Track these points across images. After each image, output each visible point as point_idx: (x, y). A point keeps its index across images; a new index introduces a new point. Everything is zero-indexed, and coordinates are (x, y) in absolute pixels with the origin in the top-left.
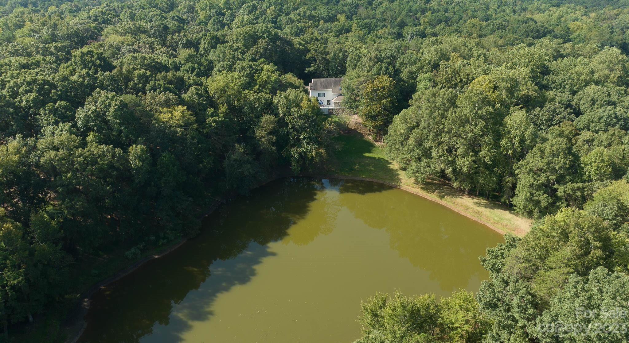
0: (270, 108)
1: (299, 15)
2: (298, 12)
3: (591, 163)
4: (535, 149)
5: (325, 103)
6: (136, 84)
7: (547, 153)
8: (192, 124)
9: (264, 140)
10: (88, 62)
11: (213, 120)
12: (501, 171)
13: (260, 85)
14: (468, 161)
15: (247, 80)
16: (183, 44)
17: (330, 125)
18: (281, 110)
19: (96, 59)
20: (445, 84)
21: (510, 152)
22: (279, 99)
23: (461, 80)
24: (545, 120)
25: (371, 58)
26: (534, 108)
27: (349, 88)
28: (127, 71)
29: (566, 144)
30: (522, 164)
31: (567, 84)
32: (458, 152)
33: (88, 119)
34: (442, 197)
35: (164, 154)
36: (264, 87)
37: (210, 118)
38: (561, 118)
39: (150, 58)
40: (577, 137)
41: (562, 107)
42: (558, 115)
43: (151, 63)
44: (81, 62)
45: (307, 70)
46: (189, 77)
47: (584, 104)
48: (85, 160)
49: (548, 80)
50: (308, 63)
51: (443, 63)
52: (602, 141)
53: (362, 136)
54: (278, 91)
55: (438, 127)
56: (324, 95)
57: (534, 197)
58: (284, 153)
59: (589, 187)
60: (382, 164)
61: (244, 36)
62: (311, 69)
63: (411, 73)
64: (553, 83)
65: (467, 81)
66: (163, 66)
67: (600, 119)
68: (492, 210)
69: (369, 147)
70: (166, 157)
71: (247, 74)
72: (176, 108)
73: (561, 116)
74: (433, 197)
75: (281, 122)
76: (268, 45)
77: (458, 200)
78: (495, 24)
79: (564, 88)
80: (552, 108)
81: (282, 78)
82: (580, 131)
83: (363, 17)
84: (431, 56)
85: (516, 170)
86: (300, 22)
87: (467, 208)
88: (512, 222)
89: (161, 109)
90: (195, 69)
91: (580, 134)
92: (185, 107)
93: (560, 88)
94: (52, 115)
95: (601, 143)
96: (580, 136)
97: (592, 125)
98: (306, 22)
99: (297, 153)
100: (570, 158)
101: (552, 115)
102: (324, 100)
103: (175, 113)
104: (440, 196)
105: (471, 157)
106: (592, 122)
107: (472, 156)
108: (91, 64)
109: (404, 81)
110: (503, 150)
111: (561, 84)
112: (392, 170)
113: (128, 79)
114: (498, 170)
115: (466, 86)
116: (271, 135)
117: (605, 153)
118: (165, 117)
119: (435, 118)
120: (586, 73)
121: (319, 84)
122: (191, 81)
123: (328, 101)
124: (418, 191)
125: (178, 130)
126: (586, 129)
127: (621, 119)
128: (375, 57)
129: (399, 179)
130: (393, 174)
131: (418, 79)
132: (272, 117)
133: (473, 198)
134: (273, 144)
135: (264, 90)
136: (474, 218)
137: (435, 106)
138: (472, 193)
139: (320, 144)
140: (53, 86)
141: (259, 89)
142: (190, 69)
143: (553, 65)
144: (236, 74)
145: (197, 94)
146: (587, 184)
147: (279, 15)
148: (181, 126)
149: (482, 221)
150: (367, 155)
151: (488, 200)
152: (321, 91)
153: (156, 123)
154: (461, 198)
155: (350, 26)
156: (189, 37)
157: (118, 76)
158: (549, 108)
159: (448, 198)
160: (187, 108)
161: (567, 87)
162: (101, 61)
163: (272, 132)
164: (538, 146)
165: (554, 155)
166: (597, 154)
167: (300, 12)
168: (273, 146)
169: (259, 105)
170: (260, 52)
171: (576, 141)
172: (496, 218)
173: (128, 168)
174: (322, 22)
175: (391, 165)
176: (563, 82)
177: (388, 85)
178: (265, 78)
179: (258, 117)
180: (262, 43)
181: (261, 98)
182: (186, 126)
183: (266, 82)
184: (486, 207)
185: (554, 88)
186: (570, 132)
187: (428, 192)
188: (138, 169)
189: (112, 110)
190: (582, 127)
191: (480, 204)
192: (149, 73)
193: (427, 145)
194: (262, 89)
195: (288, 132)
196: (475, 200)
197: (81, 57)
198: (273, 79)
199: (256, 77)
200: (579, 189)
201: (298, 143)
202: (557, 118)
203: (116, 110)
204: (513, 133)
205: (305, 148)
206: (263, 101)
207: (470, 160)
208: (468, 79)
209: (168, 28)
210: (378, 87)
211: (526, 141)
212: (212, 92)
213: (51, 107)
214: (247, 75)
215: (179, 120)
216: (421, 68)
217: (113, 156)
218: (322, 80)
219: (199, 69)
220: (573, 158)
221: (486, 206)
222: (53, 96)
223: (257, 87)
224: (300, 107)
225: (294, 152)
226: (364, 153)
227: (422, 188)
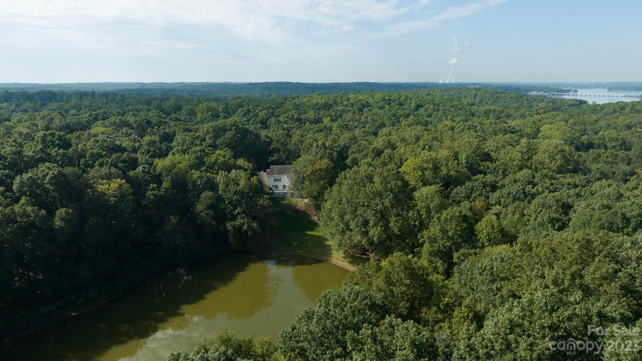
0: (212, 185)
1: (287, 117)
2: (286, 115)
3: (482, 230)
4: (435, 219)
5: (281, 188)
6: (87, 161)
8: (128, 195)
9: (203, 214)
10: (49, 142)
11: (152, 194)
13: (207, 167)
14: (377, 231)
15: (197, 161)
16: (160, 135)
17: (264, 201)
18: (221, 187)
19: (57, 140)
22: (220, 178)
25: (317, 146)
26: (456, 187)
27: (296, 172)
28: (81, 150)
30: (425, 234)
31: (500, 169)
32: (371, 223)
33: (22, 184)
35: (92, 219)
36: (212, 168)
37: (150, 192)
38: (478, 195)
39: (110, 141)
40: (488, 211)
41: (481, 186)
42: (475, 192)
43: (110, 145)
44: (42, 142)
46: (142, 159)
48: (4, 216)
49: (484, 166)
50: (271, 153)
51: (387, 151)
53: (309, 216)
56: (279, 180)
58: (221, 227)
60: (320, 242)
61: (214, 128)
62: (273, 158)
63: (356, 159)
64: (488, 168)
66: (121, 149)
67: (509, 195)
69: (313, 225)
70: (92, 221)
72: (114, 180)
73: (477, 193)
75: (220, 199)
76: (234, 137)
78: (467, 126)
79: (498, 172)
81: (231, 162)
82: (491, 206)
83: (347, 120)
84: (378, 145)
85: (420, 239)
86: (287, 124)
89: (101, 181)
90: (151, 151)
91: (492, 209)
92: (124, 181)
93: (494, 173)
96: (490, 211)
98: (292, 124)
99: (231, 226)
100: (463, 226)
101: (469, 193)
102: (280, 185)
103: (112, 185)
105: (380, 227)
108: (50, 143)
110: (411, 222)
112: (328, 245)
113: (81, 156)
116: (209, 210)
118: (101, 187)
119: (353, 193)
120: (518, 159)
121: (275, 170)
122: (143, 162)
123: (283, 186)
124: (345, 264)
126: (498, 205)
127: (529, 194)
129: (331, 254)
130: (327, 250)
132: (210, 194)
134: (214, 218)
135: (211, 171)
137: (355, 183)
139: (254, 218)
140: (3, 158)
141: (206, 170)
142: (145, 151)
143: (495, 154)
144: (187, 156)
145: (143, 171)
147: (270, 117)
148: (115, 197)
150: (309, 233)
152: (278, 177)
153: (90, 191)
155: (332, 127)
156: (167, 130)
157: (72, 154)
158: (468, 186)
160: (126, 181)
161: (500, 171)
162: (60, 141)
163: (208, 208)
165: (448, 224)
166: (488, 221)
167: (288, 115)
168: (214, 220)
169: (201, 182)
170: (226, 142)
173: (52, 230)
174: (308, 124)
175: (327, 242)
176: (497, 167)
177: (325, 167)
178: (213, 160)
179: (199, 194)
180: (229, 135)
181: (203, 177)
182: (122, 197)
183: (214, 164)
186: (482, 207)
187: (354, 265)
188: (62, 229)
189: (48, 178)
190: (494, 202)
192: (104, 153)
193: (348, 217)
194: (210, 169)
195: (225, 207)
197: (43, 138)
198: (220, 161)
199: (205, 160)
200: (470, 254)
201: (234, 218)
202: (474, 195)
203: (51, 179)
204: (419, 205)
205: (239, 221)
206: (205, 179)
207: (379, 230)
209: (151, 123)
210: (317, 170)
211: (431, 212)
212: (159, 170)
214: (197, 158)
215: (114, 191)
217: (37, 216)
218: (279, 166)
219: (155, 152)
220: (466, 226)
223: (205, 168)
224: (238, 184)
225: (229, 225)
226: (307, 231)
227: (350, 262)
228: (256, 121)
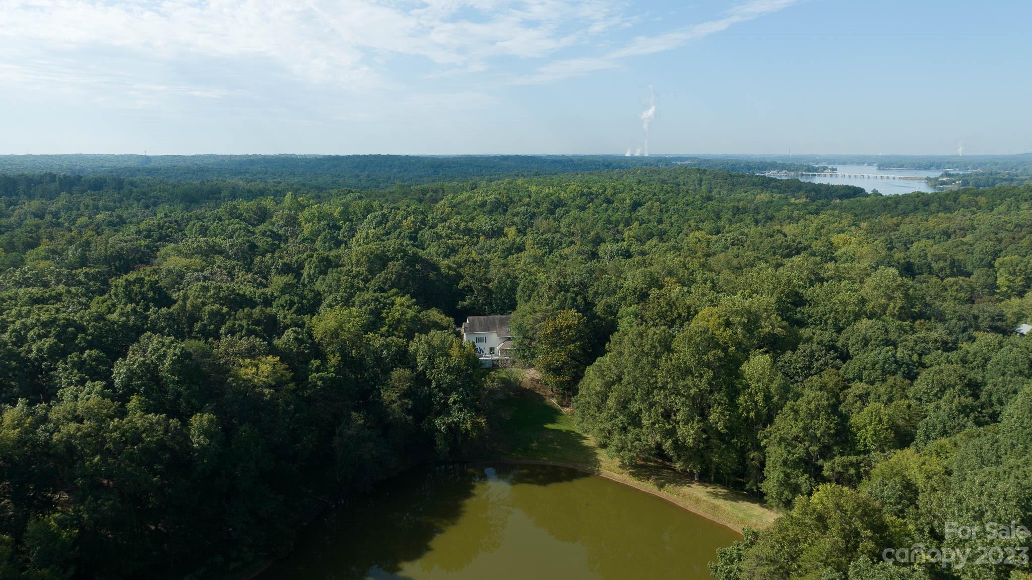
0: (403, 358)
1: (449, 228)
2: (447, 224)
3: (865, 426)
4: (785, 409)
5: (487, 351)
6: (205, 325)
7: (802, 414)
8: (287, 383)
9: (394, 406)
10: (136, 294)
11: (319, 377)
12: (741, 443)
13: (390, 326)
14: (693, 429)
15: (371, 318)
16: (277, 269)
17: (493, 382)
18: (421, 362)
19: (148, 290)
20: (657, 321)
21: (752, 414)
22: (418, 346)
23: (680, 315)
24: (800, 368)
25: (550, 286)
26: (784, 352)
27: (520, 329)
28: (192, 306)
29: (828, 399)
30: (770, 432)
31: (829, 318)
32: (680, 416)
33: (131, 375)
34: (661, 486)
35: (242, 428)
36: (396, 329)
37: (314, 374)
38: (821, 365)
39: (228, 288)
40: (846, 391)
41: (823, 350)
42: (817, 360)
43: (230, 295)
44: (126, 294)
45: (461, 304)
46: (285, 316)
47: (853, 345)
48: (123, 435)
49: (803, 313)
50: (462, 295)
51: (654, 292)
52: (879, 396)
53: (541, 398)
54: (417, 334)
55: (648, 382)
56: (484, 340)
57: (790, 479)
58: (425, 425)
59: (865, 462)
60: (571, 440)
61: (368, 257)
62: (466, 303)
63: (609, 307)
64: (810, 317)
65: (688, 316)
66: (246, 299)
67: (874, 364)
68: (734, 503)
69: (553, 414)
70: (245, 431)
71: (370, 309)
72: (264, 359)
73: (821, 362)
74: (648, 486)
75: (421, 379)
76: (403, 269)
77: (685, 489)
78: (729, 239)
79: (826, 324)
80: (808, 351)
81: (423, 316)
82: (849, 383)
83: (542, 230)
84: (636, 282)
85: (762, 440)
86: (450, 238)
87: (698, 501)
88: (764, 520)
89: (241, 361)
90: (295, 303)
91: (850, 387)
92: (278, 358)
93: (821, 324)
94: (76, 371)
95: (879, 398)
96: (850, 390)
97: (865, 373)
98: (459, 239)
99: (444, 424)
100: (835, 420)
101: (809, 361)
102: (485, 347)
103: (263, 367)
104: (657, 484)
105: (697, 423)
106: (865, 369)
107: (699, 421)
108: (140, 297)
109: (599, 317)
110: (742, 413)
111: (821, 318)
112: (587, 447)
113: (193, 318)
114: (737, 442)
115: (688, 322)
116: (405, 399)
117: (882, 410)
118: (247, 372)
119: (643, 368)
120: (854, 303)
121: (477, 324)
122: (288, 321)
123: (491, 349)
124: (626, 478)
125: (266, 391)
126: (857, 380)
127: (903, 363)
128: (556, 284)
129: (597, 461)
130: (588, 455)
131: (619, 315)
132: (407, 372)
133: (707, 487)
134: (409, 412)
135: (396, 333)
136: (709, 516)
137: (643, 351)
138: (704, 478)
139: (478, 411)
140: (81, 329)
141: (388, 331)
142: (286, 303)
143: (808, 293)
144: (354, 310)
145: (296, 339)
146: (862, 456)
147: (420, 229)
148: (270, 386)
149: (721, 520)
150: (550, 426)
151: (728, 488)
152: (480, 334)
153: (233, 380)
154: (689, 486)
155: (524, 243)
156: (287, 260)
157: (179, 314)
158: (805, 351)
159: (669, 487)
160: (280, 360)
161: (830, 322)
162: (154, 293)
163: (406, 395)
164: (789, 403)
165: (812, 417)
166: (872, 412)
167: (450, 223)
168: (409, 415)
169: (388, 354)
170: (390, 279)
171: (845, 396)
172: (741, 515)
174: (482, 238)
175: (585, 441)
176: (824, 315)
177: (576, 322)
178: (397, 315)
179: (387, 371)
180: (394, 267)
181: (391, 344)
182: (278, 385)
183: (399, 321)
184: (726, 499)
185: (812, 324)
186: (836, 384)
187: (641, 479)
188: (203, 449)
189: (167, 362)
190: (851, 376)
191: (716, 495)
192: (225, 310)
193: (634, 407)
194: (393, 331)
195: (430, 393)
196: (710, 489)
197: (126, 287)
198: (408, 316)
199: (384, 315)
200: (851, 464)
201: (445, 409)
202: (816, 365)
203: (174, 363)
204: (753, 386)
205: (456, 416)
206: (394, 349)
207: (696, 428)
208: (689, 312)
209: (257, 247)
210: (562, 326)
211: (773, 397)
212: (319, 336)
213: (76, 359)
214: (372, 312)
215: (267, 377)
216: (624, 298)
217: (166, 431)
218: (482, 318)
219: (301, 303)
220: (839, 420)
221: (726, 498)
222: (80, 343)
223: (386, 328)
224: (448, 356)
225: (440, 423)
226: (545, 423)
227: (631, 473)
228: (402, 234)
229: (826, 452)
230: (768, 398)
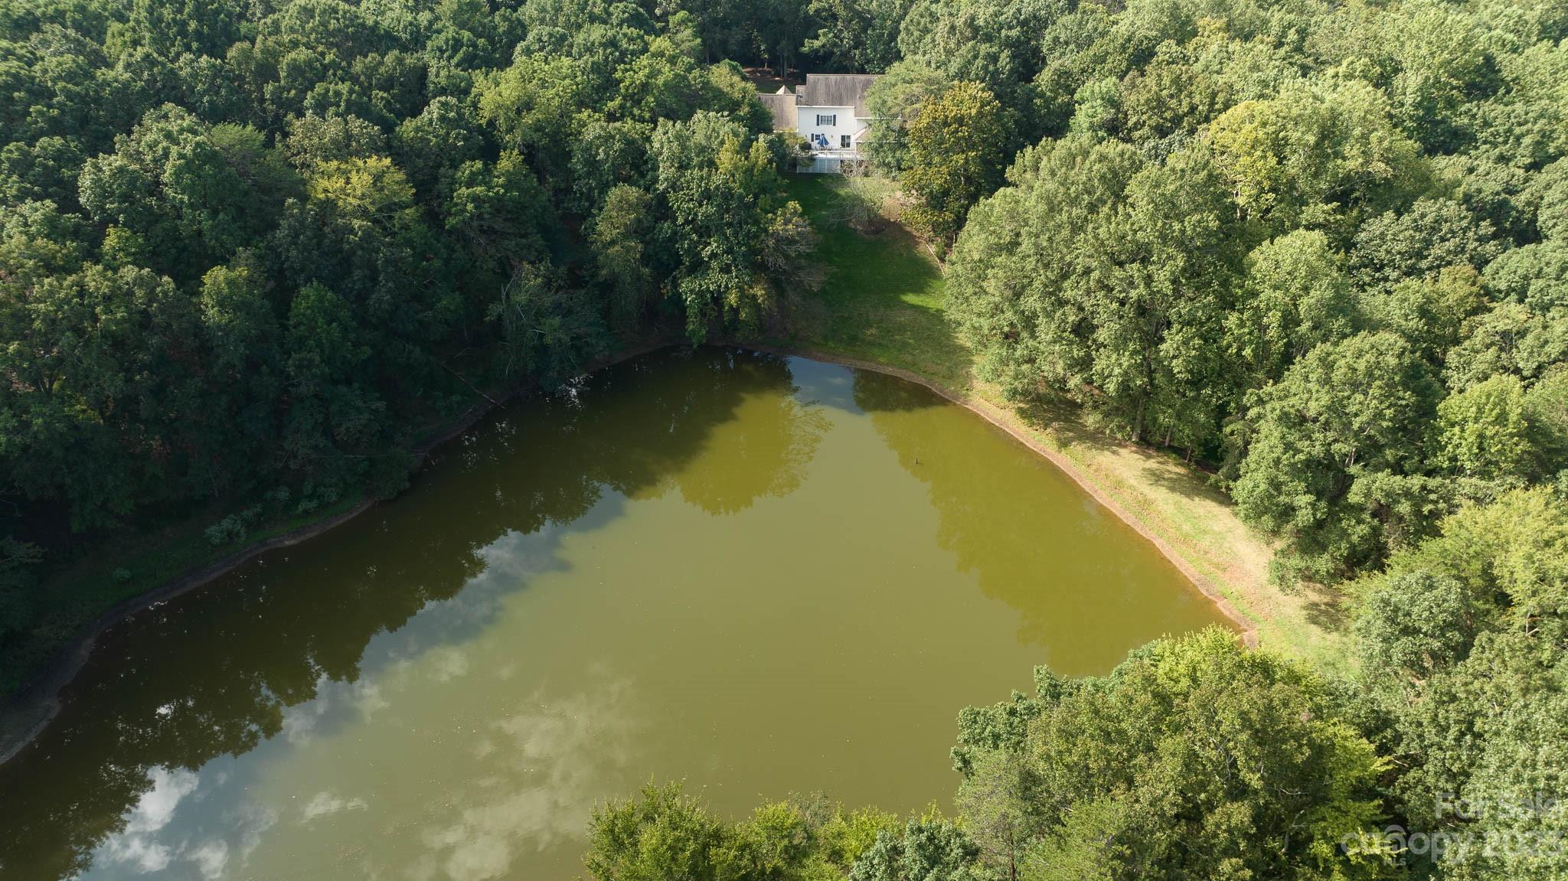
3: (1465, 420)
4: (1312, 356)
5: (835, 143)
6: (282, 89)
7: (1338, 376)
8: (403, 206)
9: (614, 249)
11: (469, 195)
12: (1219, 398)
13: (624, 98)
14: (1120, 365)
15: (595, 79)
18: (665, 172)
19: (190, 17)
20: (1145, 117)
21: (1247, 352)
22: (662, 141)
23: (1193, 109)
24: (1399, 253)
25: (953, 28)
26: (1378, 214)
27: (881, 108)
28: (262, 52)
29: (1400, 356)
30: (1271, 394)
31: (1528, 132)
32: (1102, 335)
33: (103, 193)
34: (1064, 444)
35: (304, 290)
36: (637, 103)
37: (464, 191)
38: (1449, 252)
40: (1478, 318)
41: (1465, 217)
42: (1443, 240)
43: (347, 27)
45: (810, 45)
46: (439, 72)
47: (1550, 205)
48: (59, 308)
49: (1474, 116)
51: (1167, 48)
52: (1546, 342)
53: (911, 240)
54: (661, 119)
55: (1062, 258)
56: (833, 121)
57: (1280, 493)
58: (666, 289)
59: (1443, 491)
60: (939, 332)
62: (817, 44)
63: (1068, 74)
64: (1486, 124)
65: (1210, 112)
66: (379, 36)
68: (1184, 500)
69: (924, 275)
70: (307, 297)
71: (593, 63)
72: (360, 162)
73: (1450, 245)
74: (1040, 440)
75: (660, 208)
77: (1104, 458)
80: (1429, 219)
81: (695, 79)
82: (1493, 299)
84: (1139, 23)
85: (1252, 406)
87: (1118, 485)
88: (1227, 545)
89: (323, 165)
90: (462, 44)
91: (1490, 310)
92: (388, 161)
93: (1505, 142)
94: (15, 178)
95: (1542, 346)
96: (1486, 317)
97: (1535, 285)
99: (692, 291)
100: (1402, 400)
101: (1424, 240)
102: (833, 134)
103: (354, 177)
104: (1059, 439)
105: (1132, 354)
106: (1538, 276)
107: (1134, 352)
109: (1042, 95)
110: (1229, 346)
111: (1510, 131)
112: (960, 347)
113: (267, 71)
114: (1211, 396)
115: (1205, 125)
116: (630, 239)
117: (1514, 396)
118: (326, 184)
121: (821, 90)
122: (442, 82)
123: (843, 138)
124: (1007, 418)
125: (356, 223)
126: (1514, 296)
128: (965, 23)
129: (969, 378)
130: (958, 362)
131: (1077, 96)
132: (633, 193)
133: (1149, 457)
134: (645, 261)
135: (636, 111)
136: (1128, 518)
138: (1148, 441)
139: (756, 273)
140: (41, 94)
141: (622, 107)
142: (447, 44)
143: (1509, 65)
144: (567, 62)
145: (443, 119)
146: (1438, 480)
148: (365, 215)
149: (1146, 530)
150: (911, 298)
151: (1188, 466)
152: (827, 111)
153: (296, 203)
154: (1114, 452)
157: (239, 64)
158: (1423, 216)
159: (1077, 448)
160: (393, 162)
161: (1527, 140)
163: (630, 232)
164: (1320, 348)
165: (1355, 386)
168: (646, 265)
169: (607, 154)
171: (1472, 329)
172: (1187, 527)
173: (199, 329)
176: (1520, 124)
177: (974, 112)
178: (641, 76)
179: (602, 187)
181: (613, 137)
182: (384, 214)
183: (645, 87)
184: (1172, 489)
185: (1485, 142)
186: (1462, 300)
187: (1032, 425)
189: (169, 168)
190: (1503, 286)
191: (1157, 478)
193: (1031, 302)
194: (632, 107)
195: (675, 233)
196: (1152, 464)
198: (660, 79)
199: (618, 75)
200: (1407, 494)
201: (698, 267)
202: (1437, 250)
203: (178, 172)
204: (1262, 295)
205: (714, 280)
206: (617, 146)
207: (1125, 365)
208: (1212, 104)
210: (947, 117)
211: (1299, 322)
212: (488, 113)
213: (15, 155)
214: (596, 68)
215: (363, 196)
216: (1102, 59)
217: (151, 297)
219: (475, 46)
221: (1175, 485)
222: (36, 122)
223: (618, 101)
224: (712, 164)
225: (688, 288)
226: (904, 292)
227: (1022, 412)
229: (1368, 453)
230: (1290, 320)
